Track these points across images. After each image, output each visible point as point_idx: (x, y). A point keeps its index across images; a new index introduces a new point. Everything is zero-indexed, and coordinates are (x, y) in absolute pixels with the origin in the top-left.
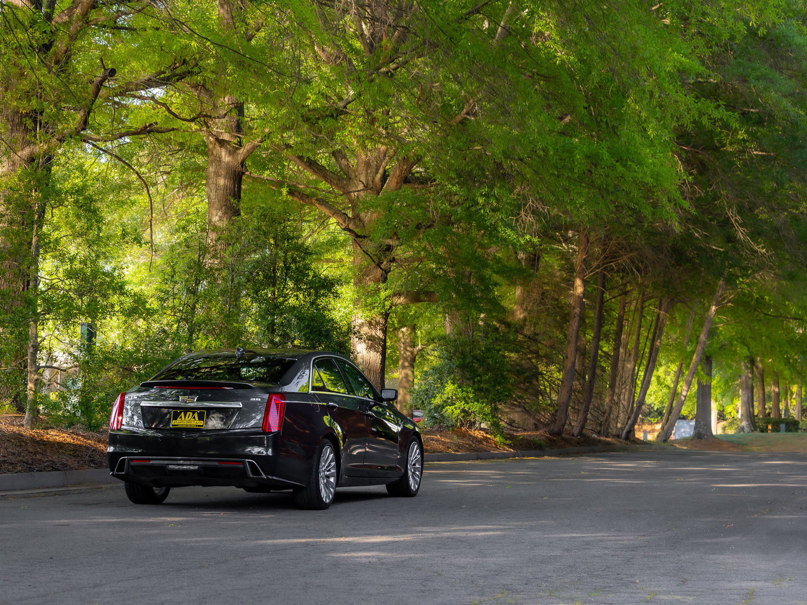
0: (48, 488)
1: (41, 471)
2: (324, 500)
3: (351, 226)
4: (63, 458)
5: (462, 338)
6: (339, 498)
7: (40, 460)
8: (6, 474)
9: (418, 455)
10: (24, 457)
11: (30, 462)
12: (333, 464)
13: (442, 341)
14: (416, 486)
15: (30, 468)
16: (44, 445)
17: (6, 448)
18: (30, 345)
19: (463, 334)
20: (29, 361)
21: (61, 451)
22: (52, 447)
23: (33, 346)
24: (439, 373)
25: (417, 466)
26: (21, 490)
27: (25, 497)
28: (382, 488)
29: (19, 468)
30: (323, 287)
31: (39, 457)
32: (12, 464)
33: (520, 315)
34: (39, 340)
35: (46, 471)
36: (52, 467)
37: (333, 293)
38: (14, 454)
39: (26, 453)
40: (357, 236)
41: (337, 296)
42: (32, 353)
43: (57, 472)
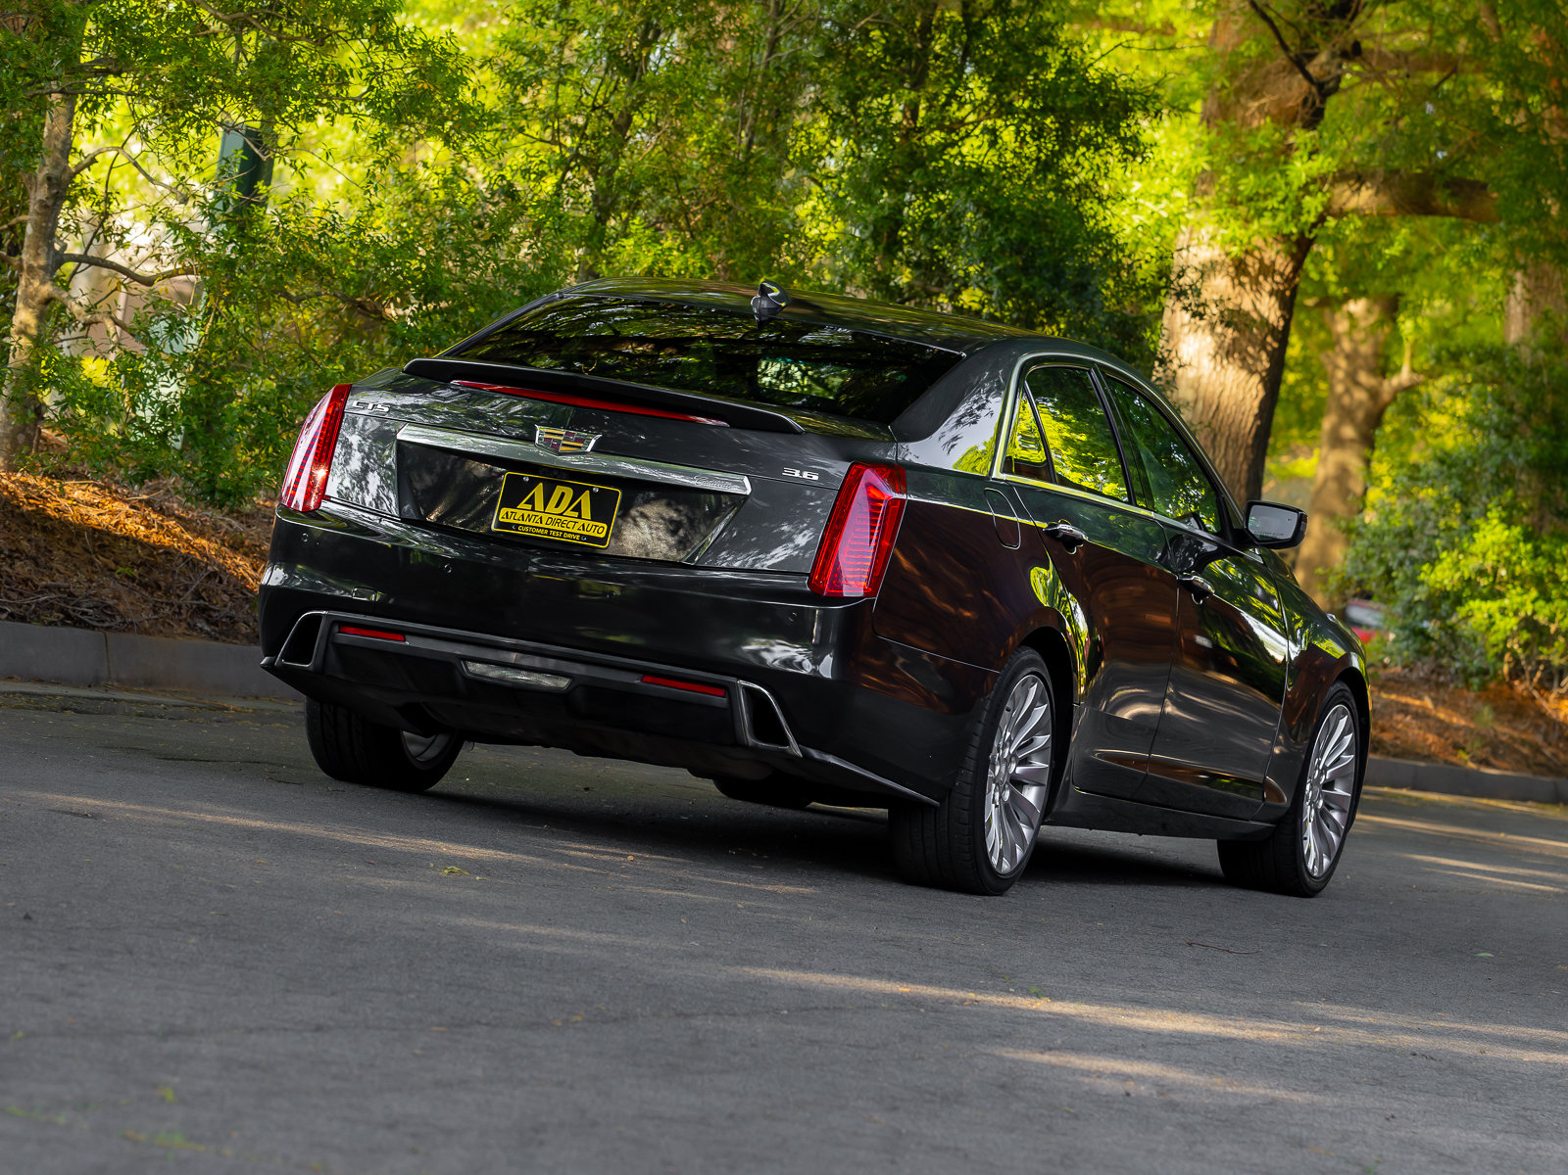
0: (40, 681)
1: (23, 619)
2: (994, 861)
4: (102, 586)
5: (1561, 364)
6: (1049, 863)
7: (25, 581)
9: (1348, 751)
12: (1042, 740)
13: (1488, 367)
14: (1326, 861)
16: (44, 529)
18: (41, 176)
20: (29, 230)
21: (100, 561)
22: (70, 542)
23: (49, 179)
24: (1460, 477)
25: (1339, 791)
28: (1203, 852)
30: (1092, 113)
31: (22, 568)
34: (73, 161)
35: (39, 620)
36: (62, 610)
37: (1123, 140)
41: (1134, 149)
42: (43, 204)
43: (77, 631)
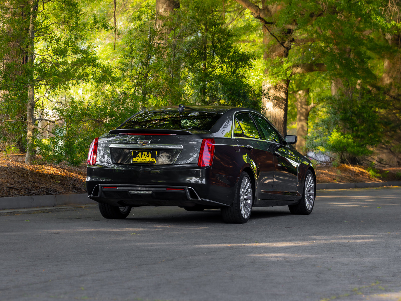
0: (43, 207)
1: (38, 195)
2: (244, 216)
3: (262, 15)
4: (53, 186)
5: (344, 98)
6: (254, 215)
7: (37, 187)
8: (13, 197)
9: (312, 184)
10: (26, 184)
11: (30, 188)
12: (250, 190)
13: (329, 101)
14: (311, 207)
15: (30, 192)
16: (40, 176)
17: (13, 178)
18: (29, 104)
19: (345, 95)
20: (28, 115)
21: (52, 181)
22: (45, 178)
23: (31, 104)
24: (327, 124)
25: (312, 192)
26: (24, 208)
27: (27, 213)
28: (285, 208)
29: (23, 193)
30: (241, 60)
31: (36, 184)
32: (17, 189)
33: (387, 81)
34: (35, 100)
35: (41, 194)
36: (46, 192)
37: (248, 65)
38: (19, 182)
39: (27, 181)
40: (266, 23)
41: (251, 66)
42: (30, 109)
43: (49, 196)
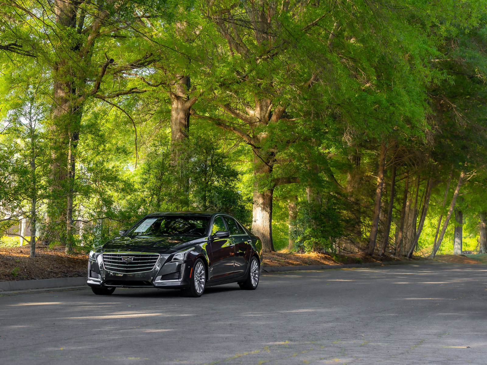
0: (75, 286)
1: (71, 277)
3: (252, 142)
4: (84, 270)
5: (315, 203)
7: (71, 271)
8: (52, 279)
10: (62, 269)
11: (66, 272)
15: (66, 275)
16: (75, 263)
17: (53, 265)
18: (68, 209)
19: (316, 201)
20: (67, 217)
21: (84, 266)
22: (79, 264)
23: (69, 209)
26: (60, 287)
27: (60, 291)
29: (59, 275)
30: (232, 176)
31: (71, 269)
32: (55, 273)
33: (349, 189)
34: (73, 206)
35: (74, 277)
36: (78, 275)
37: (237, 179)
38: (57, 268)
39: (64, 267)
40: (255, 148)
41: (240, 181)
42: (69, 213)
43: (81, 277)
